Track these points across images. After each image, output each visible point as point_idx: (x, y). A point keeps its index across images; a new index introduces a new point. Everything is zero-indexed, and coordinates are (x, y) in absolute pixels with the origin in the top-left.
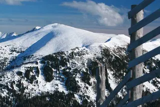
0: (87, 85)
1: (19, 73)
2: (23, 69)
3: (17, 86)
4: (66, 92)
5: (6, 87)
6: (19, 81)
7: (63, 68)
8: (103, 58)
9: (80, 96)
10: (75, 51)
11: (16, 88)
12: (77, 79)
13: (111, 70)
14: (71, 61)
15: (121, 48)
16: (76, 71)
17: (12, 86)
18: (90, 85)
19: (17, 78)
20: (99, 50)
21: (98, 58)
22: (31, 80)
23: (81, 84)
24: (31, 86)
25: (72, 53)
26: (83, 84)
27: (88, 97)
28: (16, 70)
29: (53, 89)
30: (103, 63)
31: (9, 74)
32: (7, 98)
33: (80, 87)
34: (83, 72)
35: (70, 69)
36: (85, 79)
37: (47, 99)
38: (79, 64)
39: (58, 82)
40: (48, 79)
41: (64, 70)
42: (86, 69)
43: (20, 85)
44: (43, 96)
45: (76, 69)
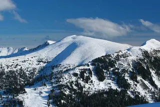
0: (136, 83)
1: (75, 75)
2: (77, 71)
3: (76, 85)
4: (119, 90)
5: (67, 87)
6: (77, 81)
7: (112, 69)
8: (144, 59)
9: (132, 92)
10: (120, 54)
11: (75, 87)
12: (126, 78)
13: (153, 70)
14: (117, 63)
15: (156, 51)
16: (124, 71)
17: (71, 85)
18: (138, 82)
19: (74, 79)
20: (140, 52)
21: (140, 59)
22: (87, 80)
23: (130, 82)
24: (87, 86)
25: (118, 55)
26: (132, 81)
27: (139, 93)
28: (72, 72)
29: (107, 88)
30: (145, 63)
31: (66, 76)
33: (130, 85)
34: (130, 72)
35: (118, 69)
36: (133, 78)
37: (105, 95)
38: (125, 65)
39: (110, 81)
40: (101, 79)
42: (132, 69)
43: (78, 84)
44: (100, 93)
45: (124, 69)
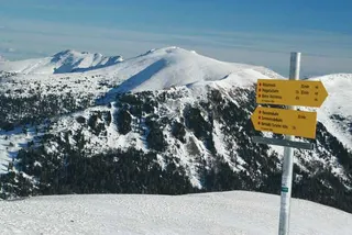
0: (179, 142)
1: (81, 120)
2: (86, 115)
3: (76, 138)
4: (146, 151)
5: (58, 139)
6: (79, 131)
7: (146, 115)
8: (209, 103)
9: (166, 157)
10: (169, 92)
11: (72, 141)
12: (165, 133)
13: (220, 122)
14: (160, 106)
15: (241, 90)
16: (166, 120)
17: (66, 138)
18: (183, 141)
19: (76, 126)
20: (205, 92)
21: (201, 104)
22: (98, 130)
23: (170, 140)
24: (95, 139)
25: (164, 93)
26: (173, 140)
27: (178, 160)
28: (77, 115)
29: (128, 145)
30: (209, 110)
31: (65, 121)
32: (56, 155)
33: (167, 145)
34: (176, 123)
35: (158, 117)
36: (178, 132)
37: (116, 160)
38: (171, 111)
39: (137, 135)
40: (123, 129)
41: (148, 118)
42: (182, 119)
43: (79, 136)
44: (111, 154)
45: (166, 118)
